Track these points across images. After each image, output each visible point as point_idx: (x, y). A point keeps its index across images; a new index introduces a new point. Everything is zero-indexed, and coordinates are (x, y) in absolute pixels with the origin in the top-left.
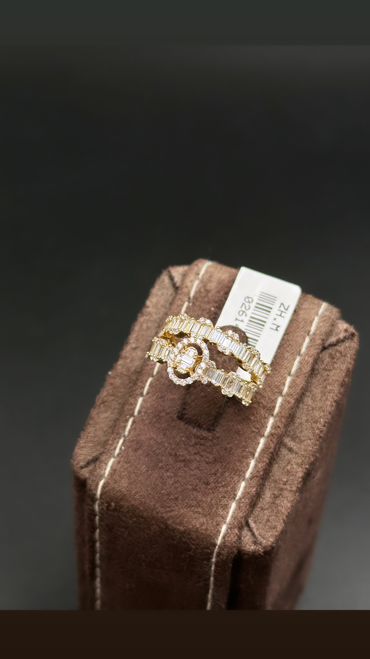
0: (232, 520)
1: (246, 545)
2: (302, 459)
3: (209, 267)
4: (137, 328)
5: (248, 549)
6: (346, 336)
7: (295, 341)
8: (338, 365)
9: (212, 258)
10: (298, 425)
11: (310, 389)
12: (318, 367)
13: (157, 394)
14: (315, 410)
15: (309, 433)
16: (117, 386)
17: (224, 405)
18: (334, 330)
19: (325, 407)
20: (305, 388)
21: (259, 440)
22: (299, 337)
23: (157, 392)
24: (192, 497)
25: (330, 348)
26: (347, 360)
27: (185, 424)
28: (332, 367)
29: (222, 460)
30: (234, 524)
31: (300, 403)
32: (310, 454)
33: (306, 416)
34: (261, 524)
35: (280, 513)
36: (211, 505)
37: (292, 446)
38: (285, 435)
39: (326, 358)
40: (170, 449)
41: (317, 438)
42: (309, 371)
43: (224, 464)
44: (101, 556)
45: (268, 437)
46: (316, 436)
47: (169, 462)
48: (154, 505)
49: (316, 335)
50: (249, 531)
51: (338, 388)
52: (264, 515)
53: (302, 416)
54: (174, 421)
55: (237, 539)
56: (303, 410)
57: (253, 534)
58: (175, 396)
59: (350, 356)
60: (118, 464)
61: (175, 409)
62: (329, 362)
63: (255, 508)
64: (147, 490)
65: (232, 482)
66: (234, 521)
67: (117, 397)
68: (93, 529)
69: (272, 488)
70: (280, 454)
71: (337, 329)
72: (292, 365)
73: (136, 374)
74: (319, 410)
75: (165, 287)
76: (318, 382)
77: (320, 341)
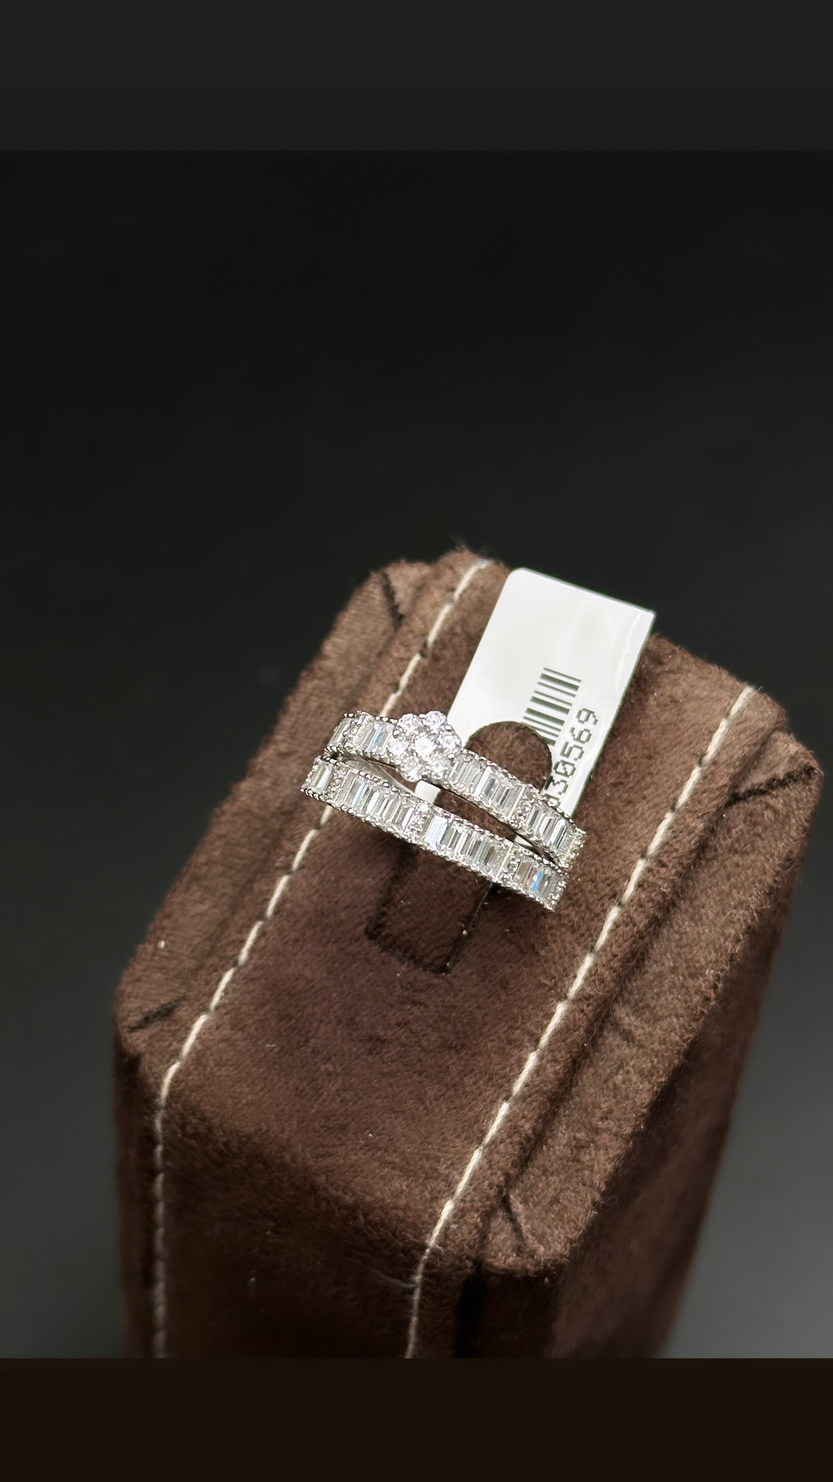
0: (470, 1191)
1: (496, 1253)
2: (652, 1062)
3: (480, 571)
4: (295, 705)
5: (501, 1263)
6: (793, 772)
7: (665, 774)
8: (766, 841)
9: (490, 552)
10: (651, 977)
11: (690, 893)
12: (715, 842)
13: (322, 872)
14: (698, 947)
15: (675, 1001)
16: (234, 842)
17: (480, 912)
18: (764, 757)
19: (722, 940)
20: (680, 891)
21: (555, 1006)
22: (677, 766)
23: (322, 868)
24: (381, 1127)
25: (751, 798)
26: (788, 831)
27: (382, 951)
28: (749, 845)
29: (459, 1047)
30: (472, 1201)
31: (664, 925)
32: (672, 1051)
33: (673, 958)
34: (539, 1208)
35: (588, 1186)
37: (633, 1029)
38: (620, 998)
39: (737, 822)
40: (340, 1008)
41: (693, 1015)
42: (692, 852)
43: (464, 1057)
44: (166, 1233)
45: (575, 1001)
46: (693, 1010)
48: (289, 1139)
49: (718, 765)
50: (508, 1220)
51: (759, 898)
52: (548, 1185)
53: (664, 957)
54: (357, 940)
55: (475, 1239)
56: (669, 944)
57: (517, 1229)
59: (797, 822)
60: (215, 1030)
61: (362, 911)
62: (743, 834)
63: (527, 1167)
65: (479, 1101)
66: (472, 1194)
67: (231, 868)
68: (152, 1174)
69: (573, 1122)
70: (603, 1044)
71: (772, 754)
72: (653, 833)
73: (282, 818)
74: (705, 947)
75: (372, 612)
76: (713, 877)
77: (726, 781)
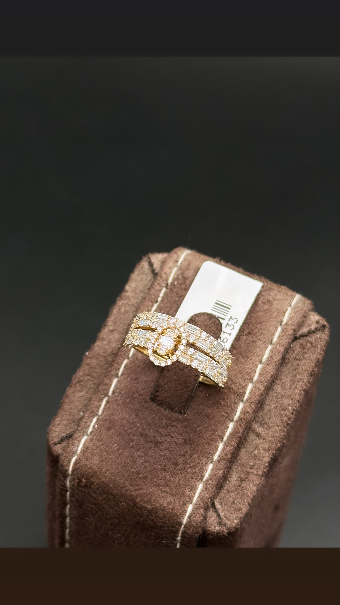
0: (199, 500)
1: (211, 525)
2: (269, 445)
3: (188, 255)
4: (115, 311)
5: (213, 529)
6: (318, 327)
7: (267, 330)
8: (308, 355)
9: (190, 247)
10: (267, 411)
11: (280, 377)
12: (288, 356)
13: (131, 376)
14: (284, 398)
15: (277, 420)
16: (93, 366)
17: (196, 388)
18: (306, 322)
19: (294, 395)
20: (275, 376)
21: (229, 424)
22: (272, 326)
23: (131, 374)
24: (161, 477)
25: (302, 338)
26: (317, 351)
27: (157, 406)
28: (302, 357)
29: (191, 442)
30: (200, 504)
31: (270, 390)
32: (277, 440)
33: (275, 403)
34: (227, 506)
35: (246, 496)
36: (179, 485)
37: (260, 432)
38: (254, 420)
39: (297, 348)
40: (142, 429)
41: (285, 425)
42: (280, 359)
43: (193, 447)
44: (70, 531)
45: (237, 421)
46: (284, 423)
47: (140, 441)
48: (124, 483)
49: (288, 325)
50: (215, 512)
51: (307, 377)
52: (230, 497)
53: (271, 403)
54: (147, 402)
55: (202, 520)
56: (273, 397)
57: (218, 515)
58: (149, 378)
59: (320, 347)
60: (91, 442)
61: (148, 390)
62: (299, 352)
63: (221, 490)
64: (118, 468)
65: (200, 464)
66: (200, 502)
67: (93, 377)
68: (65, 504)
69: (238, 471)
70: (249, 439)
71: (309, 320)
72: (264, 353)
73: (112, 356)
74: (288, 398)
75: (144, 272)
76: (289, 370)
77: (292, 331)
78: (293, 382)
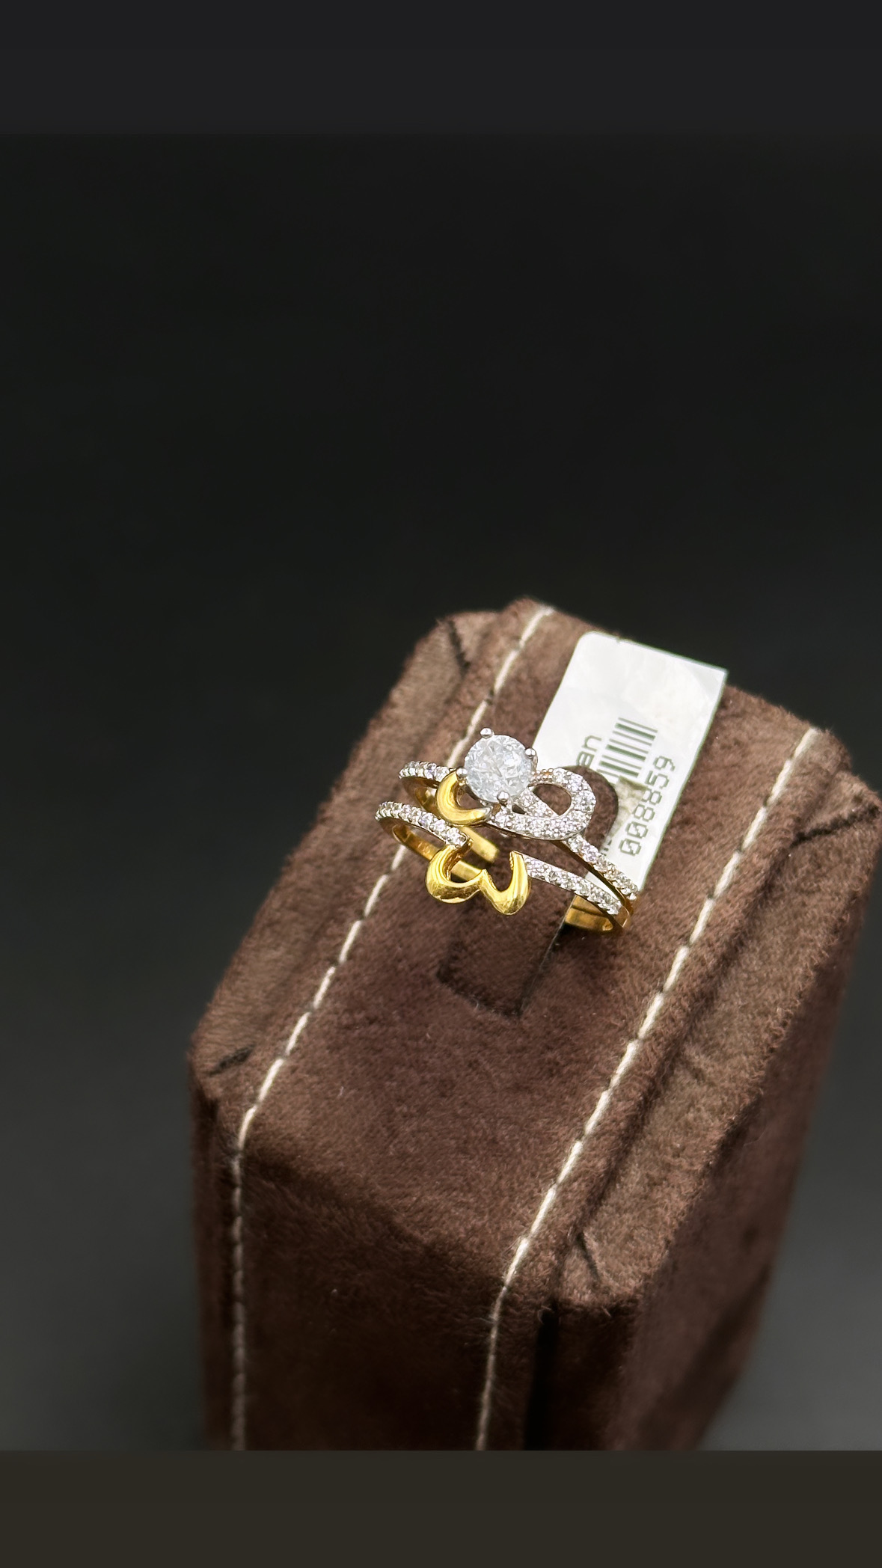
0: (545, 1229)
1: (572, 1290)
2: (723, 1099)
3: (545, 620)
4: (364, 753)
5: (576, 1300)
6: (857, 812)
7: (730, 815)
8: (831, 882)
9: (553, 601)
10: (721, 1016)
11: (757, 932)
12: (781, 882)
13: (394, 917)
14: (766, 986)
15: (745, 1039)
18: (829, 798)
19: (790, 978)
20: (747, 930)
21: (625, 1046)
22: (742, 807)
23: (395, 912)
24: (456, 1167)
25: (817, 837)
26: (853, 872)
27: (455, 994)
28: (814, 885)
30: (547, 1238)
31: (732, 965)
32: (743, 1089)
33: (742, 997)
34: (613, 1245)
35: (661, 1223)
36: (498, 1189)
37: (702, 1066)
38: (689, 1037)
39: (803, 862)
41: (763, 1053)
42: (758, 890)
43: (538, 1098)
45: (644, 1041)
46: (762, 1048)
47: (408, 1079)
48: (367, 1179)
49: (783, 806)
50: (583, 1258)
51: (825, 936)
52: (622, 1223)
53: (732, 995)
54: (430, 983)
55: (550, 1276)
56: (738, 983)
57: (592, 1266)
58: (437, 925)
59: (862, 861)
60: (291, 1074)
61: (434, 955)
62: (808, 874)
63: (601, 1205)
64: (353, 1140)
65: (553, 1141)
66: (547, 1232)
67: (304, 914)
68: (228, 1218)
69: (645, 1160)
70: (673, 1082)
71: (836, 793)
72: (719, 872)
73: (353, 863)
74: (775, 984)
75: (438, 659)
76: (780, 917)
77: (791, 821)
78: (789, 946)
